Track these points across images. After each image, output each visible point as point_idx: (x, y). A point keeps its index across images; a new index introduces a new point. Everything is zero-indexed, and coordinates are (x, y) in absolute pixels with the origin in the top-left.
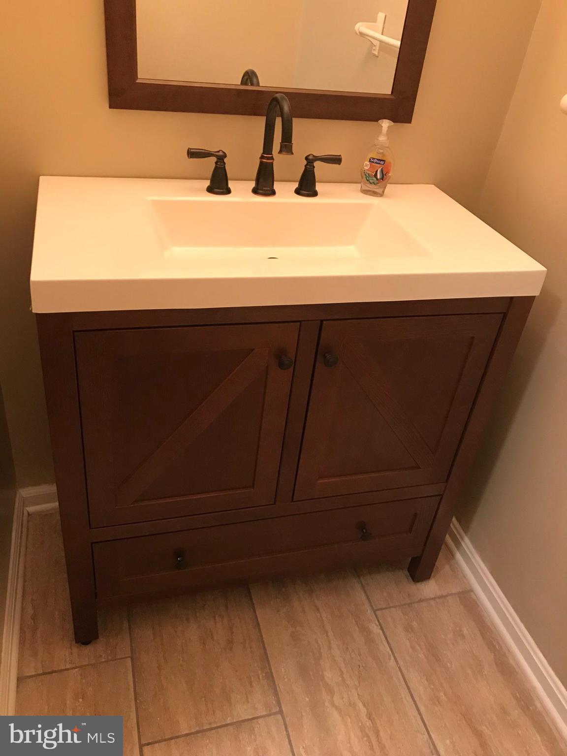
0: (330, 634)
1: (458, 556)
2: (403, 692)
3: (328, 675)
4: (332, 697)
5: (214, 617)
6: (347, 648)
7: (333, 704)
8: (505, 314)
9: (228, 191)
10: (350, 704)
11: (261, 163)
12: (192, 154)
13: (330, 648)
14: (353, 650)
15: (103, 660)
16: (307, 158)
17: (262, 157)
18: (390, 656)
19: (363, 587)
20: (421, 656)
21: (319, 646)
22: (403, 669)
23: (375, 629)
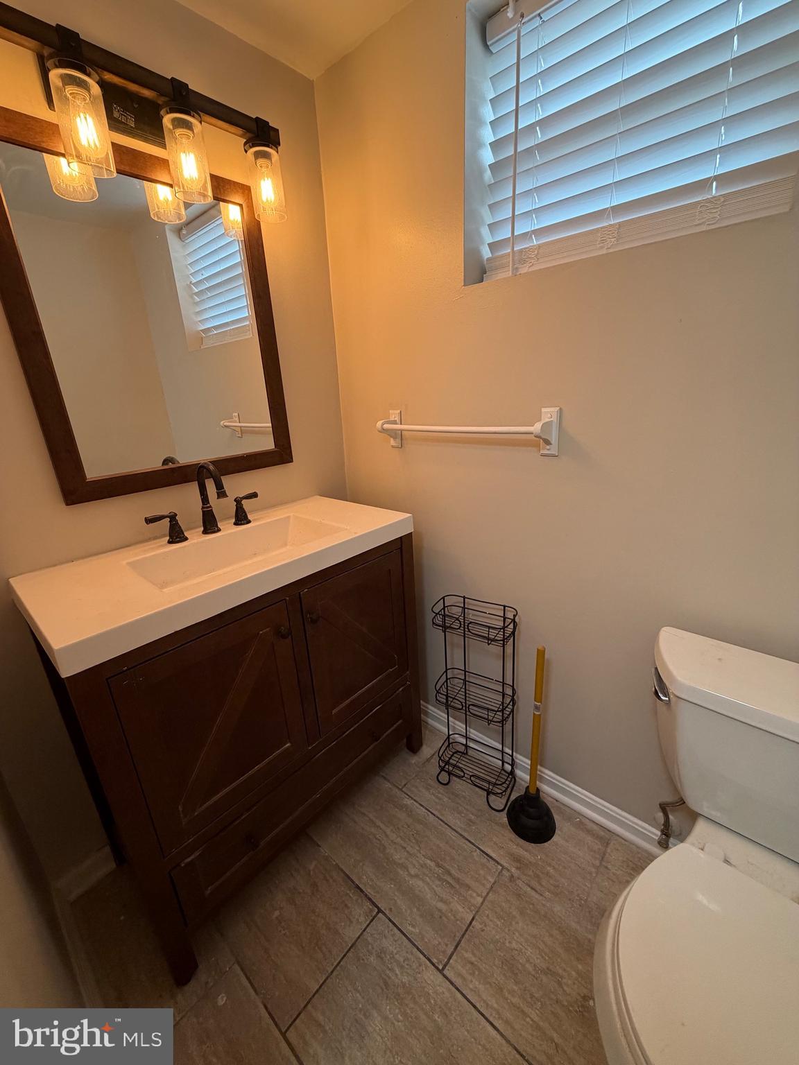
0: (382, 826)
1: (430, 721)
2: (449, 832)
3: (397, 857)
4: (408, 871)
5: (292, 875)
6: (398, 828)
7: (412, 876)
8: (401, 549)
9: (186, 539)
10: (422, 866)
11: (203, 511)
12: (149, 521)
13: (387, 836)
14: (403, 827)
15: (212, 984)
16: (235, 500)
17: (203, 508)
18: (428, 815)
19: (385, 778)
20: (446, 799)
21: (379, 840)
22: (440, 817)
23: (409, 802)
